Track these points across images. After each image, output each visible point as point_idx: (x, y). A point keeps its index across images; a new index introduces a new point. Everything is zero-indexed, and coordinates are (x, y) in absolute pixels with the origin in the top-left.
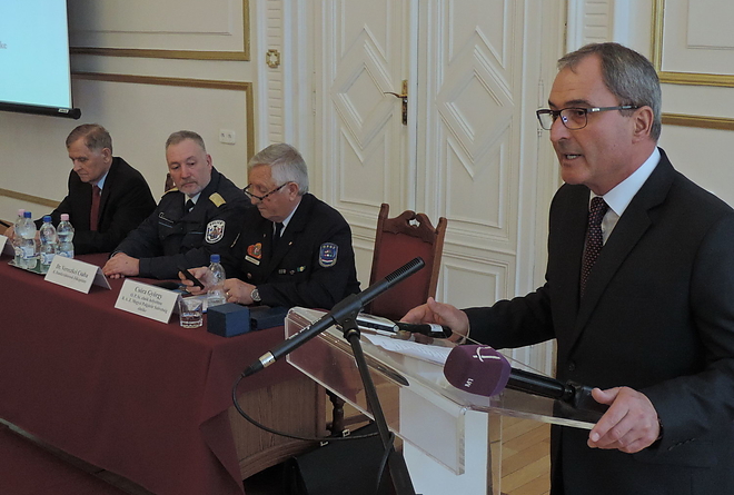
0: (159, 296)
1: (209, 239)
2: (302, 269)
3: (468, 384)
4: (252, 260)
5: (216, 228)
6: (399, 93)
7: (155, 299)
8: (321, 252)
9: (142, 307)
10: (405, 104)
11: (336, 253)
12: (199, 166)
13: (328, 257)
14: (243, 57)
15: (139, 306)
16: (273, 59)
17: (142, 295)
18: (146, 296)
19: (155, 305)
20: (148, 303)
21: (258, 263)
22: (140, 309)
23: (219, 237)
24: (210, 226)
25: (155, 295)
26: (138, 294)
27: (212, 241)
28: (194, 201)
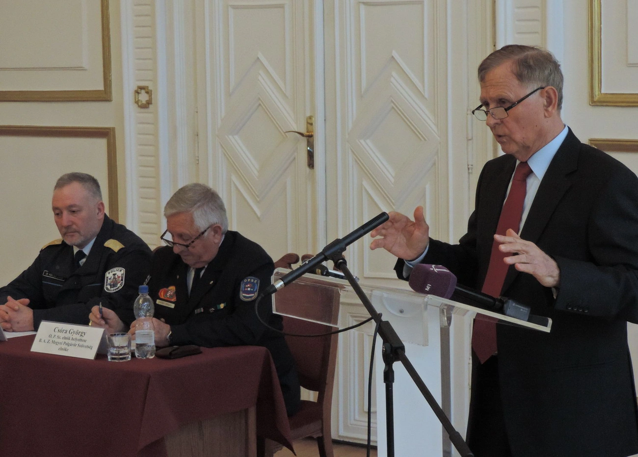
0: (83, 334)
1: (108, 288)
2: (222, 306)
3: (428, 289)
4: (165, 304)
5: (116, 276)
6: (304, 131)
7: (78, 337)
8: (242, 286)
9: (64, 346)
10: (310, 144)
11: (257, 287)
12: (84, 214)
13: (248, 291)
14: (103, 96)
15: (59, 346)
16: (143, 97)
17: (62, 335)
18: (67, 335)
19: (77, 343)
20: (70, 342)
21: (172, 306)
22: (61, 349)
23: (120, 286)
24: (109, 275)
25: (78, 333)
26: (57, 334)
27: (112, 290)
28: (87, 250)
